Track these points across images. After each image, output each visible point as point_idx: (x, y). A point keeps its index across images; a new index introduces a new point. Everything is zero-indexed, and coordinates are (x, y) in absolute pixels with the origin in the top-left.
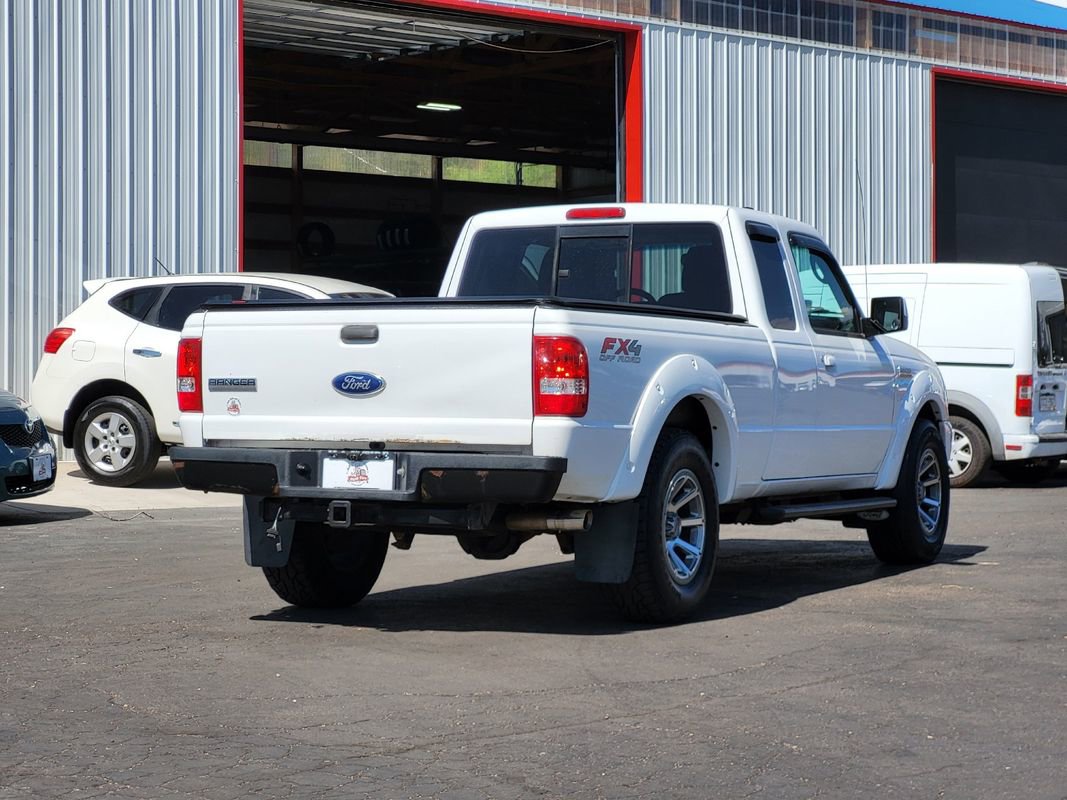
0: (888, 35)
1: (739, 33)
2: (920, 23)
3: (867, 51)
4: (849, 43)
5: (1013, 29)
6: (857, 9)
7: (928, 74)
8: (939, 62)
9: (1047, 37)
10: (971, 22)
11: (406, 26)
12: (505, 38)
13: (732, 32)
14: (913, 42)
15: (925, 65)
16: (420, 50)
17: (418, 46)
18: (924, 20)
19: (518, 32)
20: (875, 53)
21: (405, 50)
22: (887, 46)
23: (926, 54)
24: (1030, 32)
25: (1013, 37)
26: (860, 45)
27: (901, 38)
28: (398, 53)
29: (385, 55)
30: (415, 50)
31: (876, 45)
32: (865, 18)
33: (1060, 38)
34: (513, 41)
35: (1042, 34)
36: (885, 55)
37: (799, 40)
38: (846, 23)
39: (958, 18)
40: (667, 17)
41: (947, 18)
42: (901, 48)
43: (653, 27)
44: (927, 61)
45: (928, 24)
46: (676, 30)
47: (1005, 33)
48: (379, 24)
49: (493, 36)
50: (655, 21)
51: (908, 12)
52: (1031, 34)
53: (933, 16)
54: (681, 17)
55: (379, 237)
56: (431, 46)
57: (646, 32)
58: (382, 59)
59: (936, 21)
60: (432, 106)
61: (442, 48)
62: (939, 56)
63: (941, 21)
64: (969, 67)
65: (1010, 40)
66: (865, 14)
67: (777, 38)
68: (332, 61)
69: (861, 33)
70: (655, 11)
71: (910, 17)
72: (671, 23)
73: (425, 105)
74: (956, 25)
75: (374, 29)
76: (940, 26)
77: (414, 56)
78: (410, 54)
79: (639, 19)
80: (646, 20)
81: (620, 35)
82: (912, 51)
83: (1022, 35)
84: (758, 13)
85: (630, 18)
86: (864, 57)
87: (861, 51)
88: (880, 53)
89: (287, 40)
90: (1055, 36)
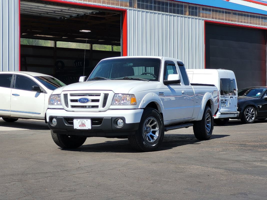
0: (192, 12)
1: (153, 11)
2: (201, 9)
3: (187, 16)
4: (182, 14)
5: (226, 10)
6: (184, 5)
7: (203, 22)
8: (206, 19)
9: (235, 12)
10: (215, 9)
11: (68, 10)
12: (94, 13)
13: (151, 11)
14: (199, 14)
15: (203, 20)
16: (74, 16)
17: (74, 15)
18: (202, 8)
19: (98, 11)
20: (189, 16)
21: (71, 16)
22: (192, 15)
23: (203, 17)
24: (230, 11)
25: (226, 13)
26: (185, 14)
27: (196, 13)
28: (69, 17)
29: (66, 17)
30: (73, 16)
31: (189, 15)
32: (187, 8)
33: (238, 13)
34: (96, 14)
35: (234, 12)
36: (192, 17)
37: (169, 13)
38: (181, 9)
39: (211, 8)
40: (134, 7)
41: (208, 8)
42: (196, 15)
43: (130, 10)
44: (203, 18)
45: (203, 9)
46: (136, 10)
47: (224, 11)
48: (62, 10)
49: (92, 12)
50: (130, 8)
51: (198, 6)
52: (231, 12)
53: (205, 7)
54: (137, 8)
55: (74, 64)
56: (77, 15)
57: (128, 11)
58: (66, 18)
59: (205, 8)
60: (83, 31)
61: (80, 16)
62: (206, 17)
63: (207, 8)
64: (214, 20)
65: (225, 13)
66: (187, 7)
67: (163, 13)
68: (54, 19)
69: (186, 12)
70: (131, 5)
71: (198, 7)
72: (135, 9)
73: (81, 30)
74: (211, 9)
75: (61, 11)
76: (206, 10)
77: (73, 18)
78: (72, 17)
79: (126, 8)
80: (128, 8)
81: (121, 12)
82: (199, 16)
83: (228, 12)
84: (158, 6)
85: (124, 8)
86: (186, 17)
87: (185, 16)
88: (191, 17)
89: (41, 14)
90: (237, 12)
